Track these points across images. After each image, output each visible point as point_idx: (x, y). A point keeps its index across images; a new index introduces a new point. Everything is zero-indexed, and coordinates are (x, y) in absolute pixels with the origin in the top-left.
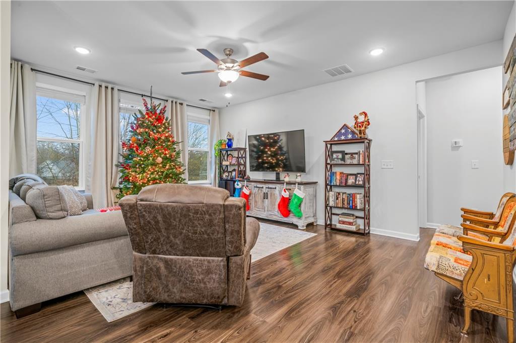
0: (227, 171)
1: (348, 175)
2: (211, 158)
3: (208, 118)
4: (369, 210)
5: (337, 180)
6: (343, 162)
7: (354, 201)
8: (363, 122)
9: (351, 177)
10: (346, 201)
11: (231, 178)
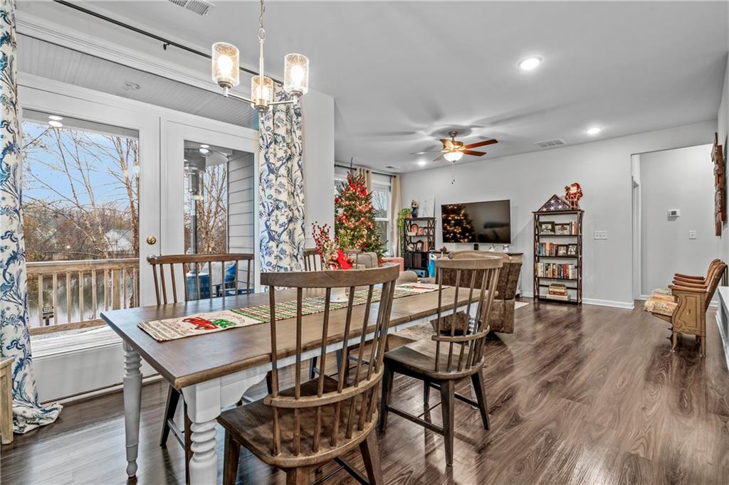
0: (411, 243)
1: (558, 246)
2: (392, 228)
3: (389, 184)
4: (581, 281)
5: (547, 251)
6: (553, 233)
7: (565, 271)
8: (575, 194)
9: (562, 248)
10: (557, 272)
11: (416, 250)
